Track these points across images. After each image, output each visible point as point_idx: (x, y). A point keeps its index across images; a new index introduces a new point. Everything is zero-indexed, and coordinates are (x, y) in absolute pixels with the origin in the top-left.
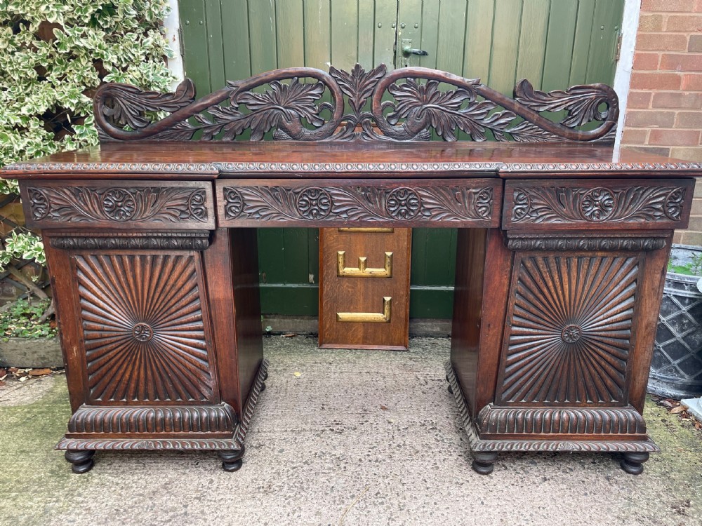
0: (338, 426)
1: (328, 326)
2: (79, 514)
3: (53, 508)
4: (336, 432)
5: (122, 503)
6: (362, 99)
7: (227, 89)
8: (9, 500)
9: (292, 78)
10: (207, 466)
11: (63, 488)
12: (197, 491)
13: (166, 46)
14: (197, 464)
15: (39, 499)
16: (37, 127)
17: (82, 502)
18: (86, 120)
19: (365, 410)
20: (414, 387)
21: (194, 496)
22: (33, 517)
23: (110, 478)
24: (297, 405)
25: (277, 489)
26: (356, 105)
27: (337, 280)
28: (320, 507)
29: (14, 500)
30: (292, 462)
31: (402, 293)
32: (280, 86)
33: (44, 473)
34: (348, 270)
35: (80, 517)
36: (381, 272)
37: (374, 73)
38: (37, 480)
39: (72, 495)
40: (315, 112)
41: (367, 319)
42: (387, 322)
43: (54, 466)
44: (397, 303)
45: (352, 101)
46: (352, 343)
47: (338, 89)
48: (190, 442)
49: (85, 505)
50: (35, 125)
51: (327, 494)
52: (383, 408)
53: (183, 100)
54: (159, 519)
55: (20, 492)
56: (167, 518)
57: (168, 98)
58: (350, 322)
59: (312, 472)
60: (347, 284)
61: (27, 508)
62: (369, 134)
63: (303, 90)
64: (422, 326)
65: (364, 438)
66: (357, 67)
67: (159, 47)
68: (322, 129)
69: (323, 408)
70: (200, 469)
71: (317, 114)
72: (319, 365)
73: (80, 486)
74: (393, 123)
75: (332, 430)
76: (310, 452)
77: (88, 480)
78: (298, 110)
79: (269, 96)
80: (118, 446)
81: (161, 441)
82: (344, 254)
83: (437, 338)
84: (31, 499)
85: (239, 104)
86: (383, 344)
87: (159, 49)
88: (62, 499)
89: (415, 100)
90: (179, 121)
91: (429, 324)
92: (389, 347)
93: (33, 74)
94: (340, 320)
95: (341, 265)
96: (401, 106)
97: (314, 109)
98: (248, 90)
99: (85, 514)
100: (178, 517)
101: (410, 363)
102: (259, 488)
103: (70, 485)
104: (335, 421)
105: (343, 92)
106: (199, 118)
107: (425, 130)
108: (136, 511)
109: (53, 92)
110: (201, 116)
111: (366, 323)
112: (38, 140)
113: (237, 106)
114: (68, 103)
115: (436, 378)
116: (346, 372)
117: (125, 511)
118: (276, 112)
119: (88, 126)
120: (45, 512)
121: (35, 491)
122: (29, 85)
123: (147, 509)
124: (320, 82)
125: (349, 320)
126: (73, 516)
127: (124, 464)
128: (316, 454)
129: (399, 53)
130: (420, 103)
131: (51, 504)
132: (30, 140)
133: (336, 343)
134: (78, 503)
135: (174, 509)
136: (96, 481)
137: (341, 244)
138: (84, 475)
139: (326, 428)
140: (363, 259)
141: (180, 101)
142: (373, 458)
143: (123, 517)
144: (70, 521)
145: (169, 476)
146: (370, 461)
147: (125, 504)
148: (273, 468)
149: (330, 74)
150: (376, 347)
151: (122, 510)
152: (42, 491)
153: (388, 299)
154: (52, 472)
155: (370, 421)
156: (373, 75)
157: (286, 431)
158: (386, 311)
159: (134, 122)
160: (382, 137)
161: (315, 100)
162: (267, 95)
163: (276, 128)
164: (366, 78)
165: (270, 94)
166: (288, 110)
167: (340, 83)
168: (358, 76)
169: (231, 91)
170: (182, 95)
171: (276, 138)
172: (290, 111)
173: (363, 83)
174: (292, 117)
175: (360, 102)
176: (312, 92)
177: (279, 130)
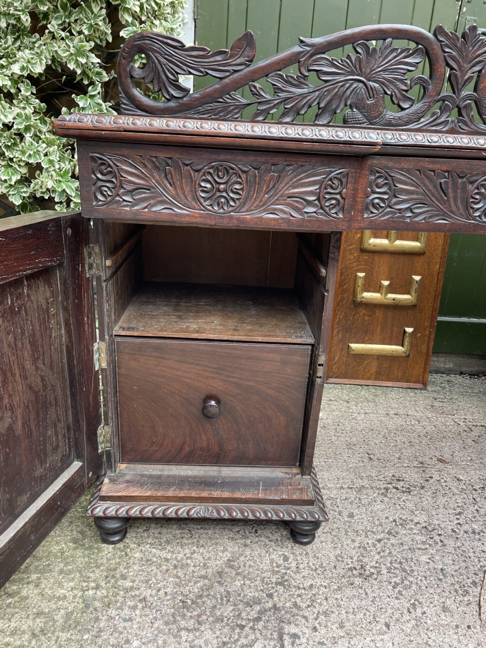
0: (402, 483)
1: (337, 358)
2: (134, 608)
3: (95, 599)
4: (403, 492)
5: (186, 591)
6: (469, 75)
7: (297, 49)
8: (31, 586)
9: (385, 39)
10: (270, 535)
11: (98, 567)
12: (274, 573)
14: (256, 532)
15: (72, 584)
16: (29, 94)
17: (132, 588)
18: (90, 88)
19: (422, 463)
20: (460, 434)
21: (274, 580)
22: (72, 613)
23: (154, 550)
24: (338, 453)
25: (372, 570)
26: (460, 80)
27: (352, 306)
28: (443, 600)
29: (37, 586)
30: (373, 533)
31: (426, 324)
32: (367, 48)
33: (65, 543)
34: (367, 295)
35: (138, 612)
36: (406, 300)
38: (59, 554)
39: (113, 577)
40: (405, 88)
41: (384, 353)
42: (406, 357)
43: (75, 532)
44: (419, 335)
45: (455, 75)
46: (363, 379)
47: (442, 59)
48: (262, 509)
49: (137, 593)
50: (26, 90)
51: (440, 580)
52: (440, 461)
53: (238, 61)
54: (244, 615)
55: (40, 572)
56: (254, 614)
57: (219, 58)
58: (363, 355)
59: (405, 547)
60: (364, 311)
61: (59, 599)
62: (468, 121)
63: (395, 57)
64: (434, 361)
65: (442, 500)
68: (409, 111)
69: (371, 459)
70: (262, 539)
71: (407, 91)
72: (336, 403)
73: (119, 564)
75: (397, 489)
76: (387, 518)
77: (126, 554)
78: (383, 83)
79: (351, 62)
80: (171, 513)
81: (224, 507)
82: (365, 276)
83: (448, 374)
84: (61, 585)
85: (309, 71)
86: (398, 380)
88: (103, 584)
90: (229, 91)
91: (443, 359)
92: (405, 384)
93: (26, 20)
94: (353, 352)
95: (359, 289)
97: (406, 85)
98: (324, 53)
99: (143, 608)
100: (268, 613)
101: (437, 404)
102: (350, 569)
103: (105, 561)
104: (393, 476)
105: (447, 63)
106: (255, 87)
108: (209, 603)
109: (54, 47)
110: (258, 85)
111: (382, 358)
112: (29, 110)
113: (307, 74)
114: (73, 63)
115: (479, 424)
116: (372, 413)
117: (193, 602)
118: (356, 84)
119: (92, 97)
120: (87, 606)
121: (61, 572)
122: (18, 37)
123: (222, 599)
124: (420, 46)
125: (363, 353)
126: (126, 612)
127: (164, 531)
128: (395, 521)
131: (91, 592)
132: (19, 111)
133: (345, 378)
134: (127, 590)
135: (257, 601)
136: (138, 555)
137: (361, 265)
138: (118, 545)
139: (389, 486)
140: (386, 283)
141: (234, 63)
142: (466, 527)
143: (195, 613)
144: (125, 620)
145: (230, 549)
146: (466, 532)
147: (190, 592)
148: (354, 541)
149: (435, 36)
150: (390, 384)
151: (189, 602)
152: (70, 572)
153: (409, 330)
154: (75, 541)
155: (436, 477)
157: (342, 488)
158: (406, 343)
159: (170, 90)
161: (409, 71)
162: (348, 61)
163: (351, 107)
164: (481, 45)
165: (353, 60)
166: (371, 83)
167: (447, 50)
168: (471, 42)
169: (304, 51)
170: (238, 54)
171: (348, 121)
172: (374, 84)
173: (475, 52)
174: (375, 93)
175: (466, 77)
176: (407, 60)
177: (354, 110)
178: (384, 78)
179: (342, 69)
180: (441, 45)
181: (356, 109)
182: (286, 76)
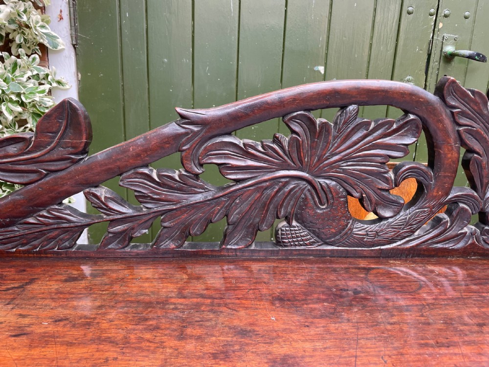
7: (172, 129)
9: (344, 105)
13: (43, 27)
32: (311, 124)
40: (385, 186)
47: (453, 136)
53: (55, 155)
57: (12, 149)
63: (365, 136)
67: (28, 27)
68: (396, 221)
78: (346, 181)
79: (282, 148)
85: (203, 165)
87: (27, 31)
90: (44, 205)
97: (387, 180)
98: (229, 134)
110: (102, 192)
113: (198, 170)
118: (293, 184)
124: (412, 117)
129: (436, 57)
141: (47, 157)
161: (393, 157)
162: (275, 146)
163: (288, 219)
165: (286, 144)
166: (322, 181)
167: (463, 121)
169: (186, 134)
170: (51, 142)
171: (284, 242)
172: (328, 181)
174: (330, 196)
177: (294, 223)
178: (345, 171)
179: (265, 161)
180: (452, 113)
181: (297, 221)
182: (159, 176)
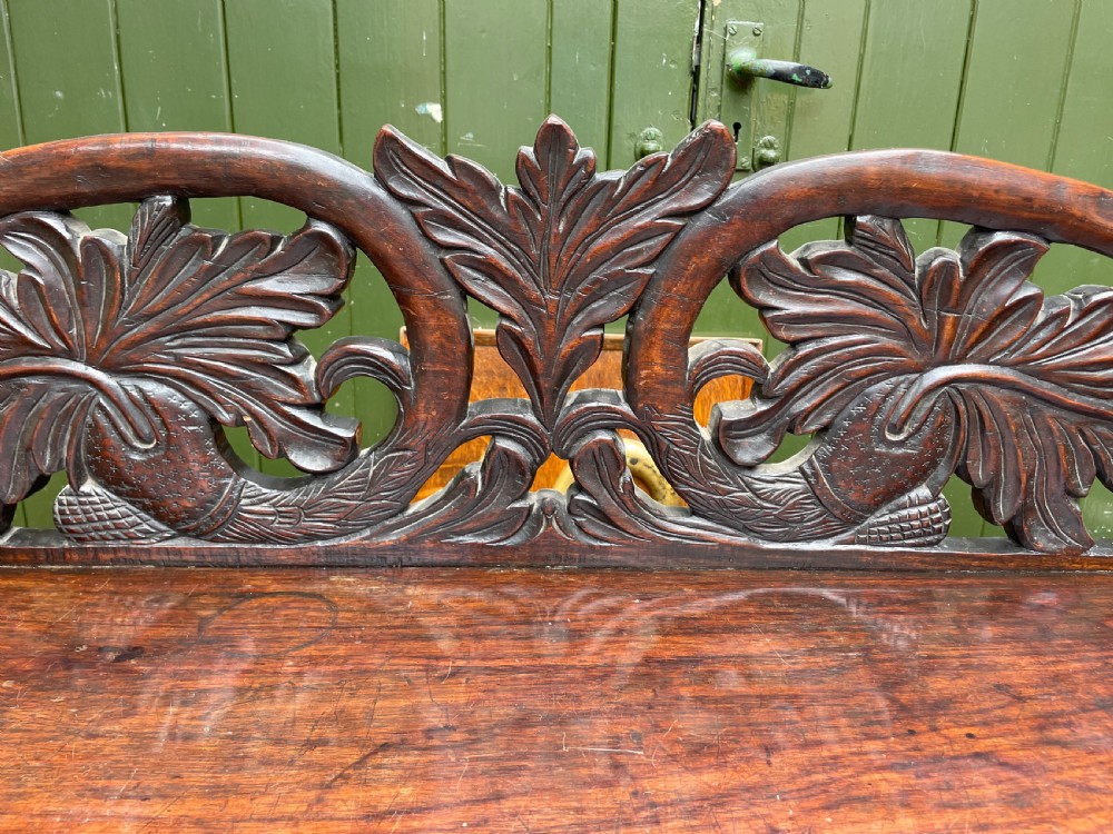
6: (578, 333)
9: (139, 197)
26: (539, 364)
32: (63, 245)
37: (656, 179)
40: (295, 396)
45: (517, 339)
62: (612, 507)
63: (212, 273)
66: (553, 140)
68: (343, 480)
71: (317, 408)
74: (744, 456)
79: (3, 301)
89: (885, 342)
96: (801, 372)
105: (465, 293)
107: (923, 491)
118: (57, 390)
124: (323, 227)
129: (711, 76)
130: (915, 358)
149: (380, 180)
156: (649, 196)
160: (683, 525)
161: (294, 327)
164: (605, 211)
165: (11, 294)
167: (448, 236)
168: (556, 201)
171: (72, 531)
173: (585, 243)
175: (565, 348)
176: (270, 285)
177: (89, 486)
180: (415, 215)
181: (97, 481)
